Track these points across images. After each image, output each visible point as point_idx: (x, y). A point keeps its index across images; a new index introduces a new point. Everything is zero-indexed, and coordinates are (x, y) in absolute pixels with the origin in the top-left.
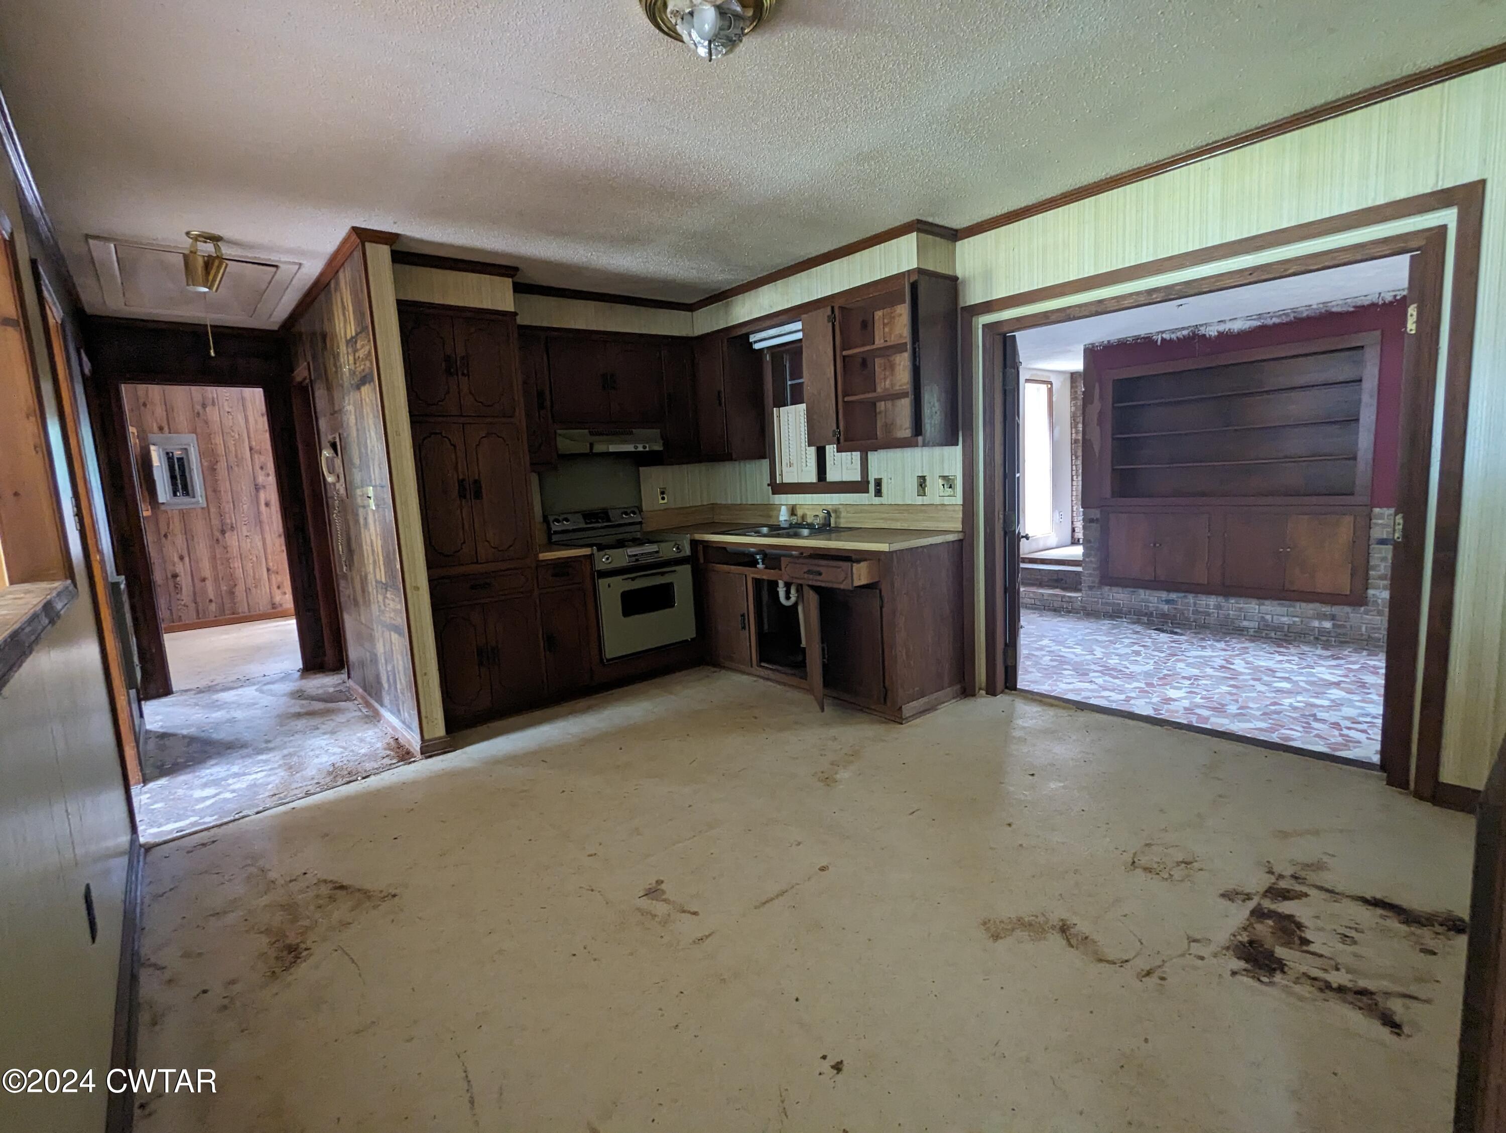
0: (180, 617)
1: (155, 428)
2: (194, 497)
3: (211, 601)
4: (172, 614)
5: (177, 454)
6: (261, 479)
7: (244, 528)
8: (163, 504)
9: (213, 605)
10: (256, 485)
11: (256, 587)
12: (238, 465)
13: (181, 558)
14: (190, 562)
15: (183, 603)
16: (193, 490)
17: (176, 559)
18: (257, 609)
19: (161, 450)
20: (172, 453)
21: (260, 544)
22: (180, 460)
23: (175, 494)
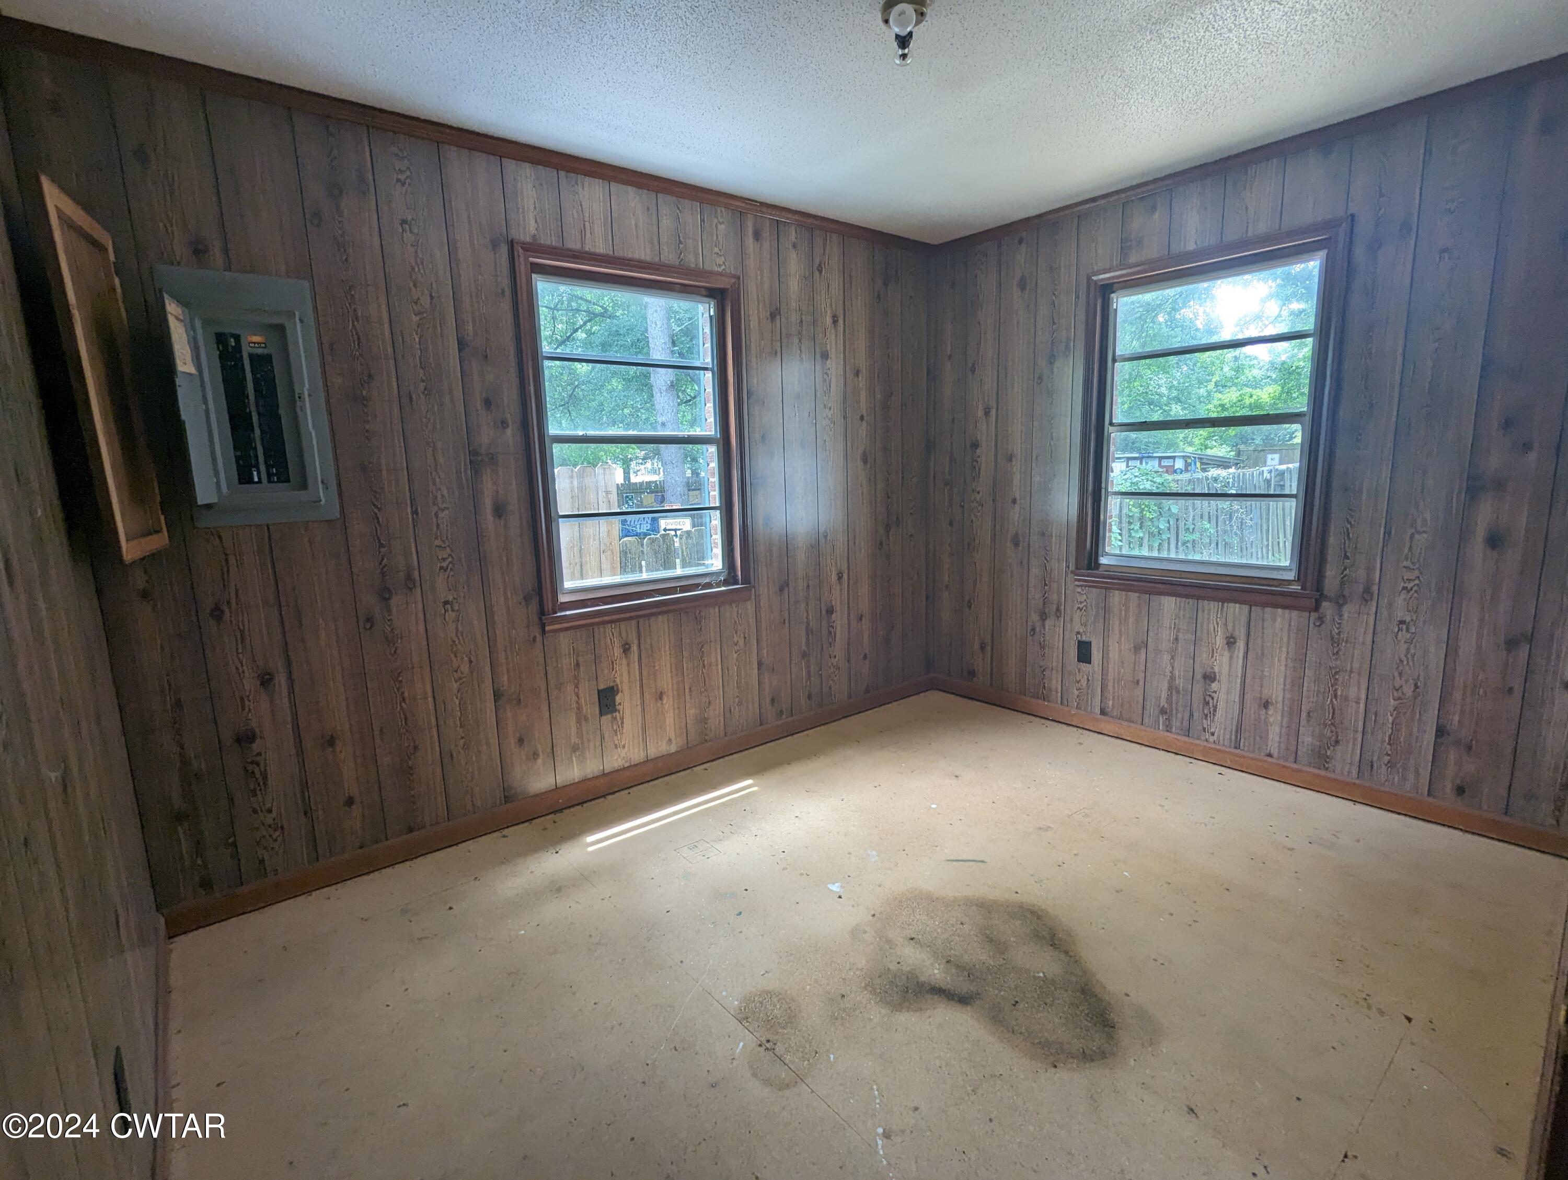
0: (262, 861)
1: (180, 249)
2: (304, 486)
3: (350, 802)
4: (236, 856)
5: (253, 341)
6: (486, 436)
7: (441, 580)
8: (209, 506)
9: (356, 810)
10: (474, 453)
11: (466, 747)
12: (427, 392)
13: (266, 680)
14: (291, 691)
15: (269, 820)
16: (302, 466)
17: (249, 683)
18: (469, 807)
19: (198, 324)
20: (237, 338)
21: (479, 626)
22: (261, 362)
23: (245, 478)
